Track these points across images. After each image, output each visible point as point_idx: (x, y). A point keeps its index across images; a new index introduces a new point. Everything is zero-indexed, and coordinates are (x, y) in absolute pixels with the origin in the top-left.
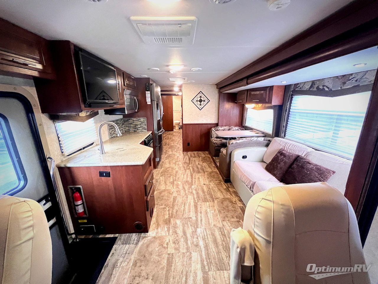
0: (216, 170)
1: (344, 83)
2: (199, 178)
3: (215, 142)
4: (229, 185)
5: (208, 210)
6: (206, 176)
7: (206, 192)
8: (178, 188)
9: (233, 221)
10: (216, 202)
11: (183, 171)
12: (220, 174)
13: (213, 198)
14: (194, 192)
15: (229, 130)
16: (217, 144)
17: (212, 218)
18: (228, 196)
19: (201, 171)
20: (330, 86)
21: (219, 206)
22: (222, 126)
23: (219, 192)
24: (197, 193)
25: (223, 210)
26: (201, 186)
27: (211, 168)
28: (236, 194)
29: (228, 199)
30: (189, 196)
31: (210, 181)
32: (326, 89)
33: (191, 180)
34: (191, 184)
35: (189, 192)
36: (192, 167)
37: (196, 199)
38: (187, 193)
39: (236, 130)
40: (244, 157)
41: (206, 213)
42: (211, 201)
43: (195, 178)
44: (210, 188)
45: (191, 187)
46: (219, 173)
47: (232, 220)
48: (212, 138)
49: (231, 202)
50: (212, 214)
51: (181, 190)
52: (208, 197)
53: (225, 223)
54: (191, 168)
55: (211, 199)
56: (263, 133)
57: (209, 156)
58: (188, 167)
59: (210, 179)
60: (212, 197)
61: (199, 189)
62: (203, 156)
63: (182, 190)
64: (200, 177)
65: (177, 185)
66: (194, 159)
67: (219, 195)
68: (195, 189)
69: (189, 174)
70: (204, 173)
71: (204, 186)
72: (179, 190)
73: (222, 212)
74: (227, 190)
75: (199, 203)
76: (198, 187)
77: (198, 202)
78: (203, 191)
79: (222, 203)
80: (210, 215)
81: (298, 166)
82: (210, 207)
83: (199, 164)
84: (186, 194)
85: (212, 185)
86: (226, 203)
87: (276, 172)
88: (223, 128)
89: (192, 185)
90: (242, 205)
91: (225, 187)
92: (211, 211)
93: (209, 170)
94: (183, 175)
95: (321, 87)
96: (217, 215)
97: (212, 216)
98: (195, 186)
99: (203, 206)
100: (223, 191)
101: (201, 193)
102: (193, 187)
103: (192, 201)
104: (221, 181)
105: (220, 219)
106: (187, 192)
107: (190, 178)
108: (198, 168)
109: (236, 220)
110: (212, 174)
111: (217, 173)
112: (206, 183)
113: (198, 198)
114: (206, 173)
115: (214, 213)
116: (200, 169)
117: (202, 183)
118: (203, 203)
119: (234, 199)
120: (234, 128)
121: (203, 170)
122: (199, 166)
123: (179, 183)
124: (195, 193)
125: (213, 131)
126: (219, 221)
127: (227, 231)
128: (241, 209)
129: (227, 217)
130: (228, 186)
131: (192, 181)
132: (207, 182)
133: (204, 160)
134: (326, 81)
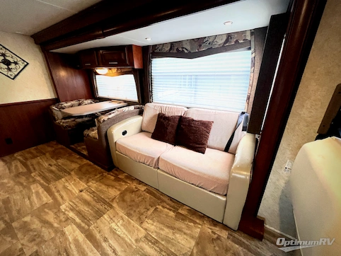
0: (86, 161)
1: (200, 46)
2: (65, 187)
3: (65, 125)
4: (116, 172)
5: (113, 225)
6: (75, 178)
7: (92, 200)
8: (31, 230)
9: (151, 215)
10: (115, 205)
11: (24, 192)
12: (95, 164)
13: (108, 203)
14: (71, 214)
15: (80, 105)
16: (70, 127)
17: (126, 233)
18: (125, 187)
19: (61, 174)
20: (189, 48)
21: (122, 208)
22: (66, 101)
23: (110, 189)
24: (79, 213)
25: (132, 209)
26: (77, 197)
27: (76, 162)
28: (130, 178)
29: (126, 190)
30: (65, 230)
31: (87, 182)
32: (186, 51)
33: (50, 198)
34: (57, 204)
35: (61, 221)
36: (40, 175)
37: (83, 225)
38: (58, 226)
39: (88, 104)
40: (124, 133)
41: (113, 232)
42: (109, 208)
43: (58, 191)
44: (94, 192)
45: (59, 210)
46: (92, 164)
47: (149, 213)
48: (56, 120)
49: (132, 191)
50: (122, 228)
51: (41, 232)
52: (99, 206)
53: (146, 225)
54: (38, 178)
55: (106, 207)
56: (125, 101)
57: (60, 146)
58: (31, 180)
59: (85, 179)
60: (105, 202)
61: (76, 203)
62: (50, 149)
63: (43, 229)
64: (67, 184)
65: (25, 228)
66: (34, 161)
67: (113, 193)
68: (70, 209)
69: (41, 190)
70: (70, 174)
71: (82, 193)
72: (35, 233)
73: (132, 212)
74: (117, 179)
75: (92, 226)
76: (73, 202)
77: (89, 226)
78: (87, 203)
79: (124, 201)
80: (121, 231)
81: (185, 125)
82: (114, 219)
83: (50, 165)
84: (56, 231)
85: (94, 185)
86: (128, 197)
87: (167, 138)
88: (69, 104)
89: (60, 205)
90: (145, 188)
91: (113, 178)
92: (118, 224)
93: (75, 166)
94: (26, 200)
95: (181, 49)
96: (130, 223)
97: (124, 231)
98: (67, 204)
99: (102, 225)
100: (114, 183)
101: (85, 209)
102: (63, 207)
103: (78, 232)
104: (102, 172)
105: (137, 225)
106: (56, 225)
107: (48, 196)
108: (52, 172)
109: (152, 210)
110: (84, 170)
111: (90, 165)
112: (81, 188)
113: (86, 219)
114: (72, 173)
115: (124, 223)
116: (57, 172)
117: (76, 191)
118: (98, 221)
119: (134, 185)
120: (86, 102)
121: (65, 171)
122: (53, 168)
123: (27, 219)
124: (74, 215)
125: (54, 111)
126: (138, 229)
127: (155, 234)
128: (147, 192)
129: (142, 214)
130: (116, 174)
131: (54, 198)
132: (83, 185)
133: (56, 155)
134: (184, 43)
